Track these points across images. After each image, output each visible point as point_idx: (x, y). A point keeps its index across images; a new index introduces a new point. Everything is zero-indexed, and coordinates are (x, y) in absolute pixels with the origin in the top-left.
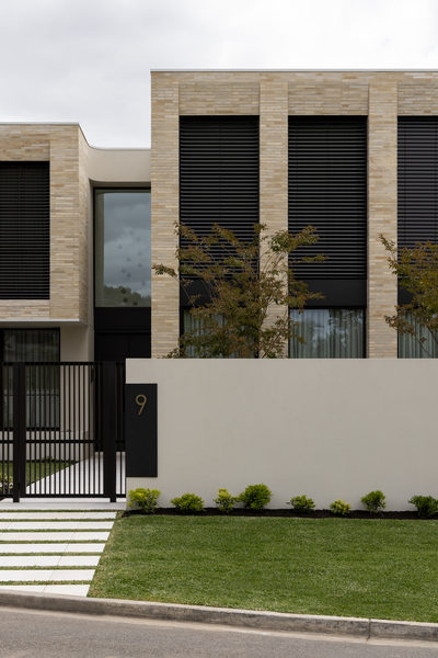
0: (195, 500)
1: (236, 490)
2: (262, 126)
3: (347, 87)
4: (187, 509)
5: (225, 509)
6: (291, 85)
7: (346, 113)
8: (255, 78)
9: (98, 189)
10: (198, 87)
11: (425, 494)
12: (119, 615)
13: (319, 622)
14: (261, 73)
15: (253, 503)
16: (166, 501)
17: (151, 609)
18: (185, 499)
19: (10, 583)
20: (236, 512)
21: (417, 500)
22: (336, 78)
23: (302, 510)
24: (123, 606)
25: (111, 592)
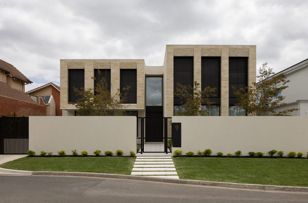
0: (192, 153)
1: (203, 150)
2: (194, 59)
3: (216, 49)
4: (190, 155)
5: (200, 156)
6: (202, 49)
7: (216, 56)
8: (192, 47)
9: (147, 76)
10: (178, 49)
11: (252, 152)
12: (190, 184)
13: (249, 186)
14: (194, 45)
15: (207, 154)
16: (184, 153)
17: (200, 182)
18: (190, 153)
19: (156, 175)
20: (202, 156)
21: (250, 153)
22: (214, 47)
23: (220, 156)
24: (192, 182)
25: (185, 178)
